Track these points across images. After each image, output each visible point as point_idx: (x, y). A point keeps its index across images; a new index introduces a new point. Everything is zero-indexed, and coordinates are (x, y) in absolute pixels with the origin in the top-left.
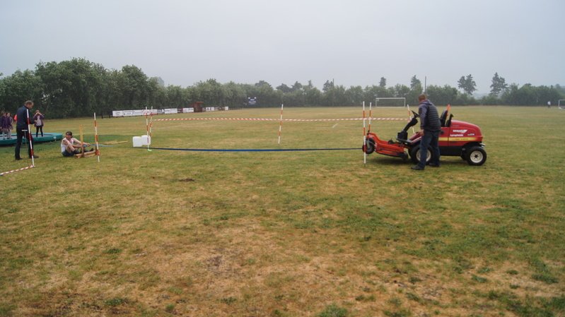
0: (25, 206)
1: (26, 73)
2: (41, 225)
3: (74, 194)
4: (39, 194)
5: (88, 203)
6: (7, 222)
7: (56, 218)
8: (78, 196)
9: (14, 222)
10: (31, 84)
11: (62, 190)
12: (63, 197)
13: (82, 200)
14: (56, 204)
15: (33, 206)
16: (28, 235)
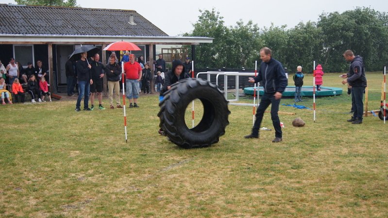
0: (307, 164)
1: (309, 25)
2: (325, 188)
3: (359, 158)
4: (321, 152)
5: (375, 171)
6: (291, 178)
7: (341, 183)
8: (364, 160)
9: (298, 180)
10: (312, 36)
11: (345, 151)
12: (346, 160)
13: (369, 166)
14: (340, 167)
15: (316, 166)
16: (312, 198)
